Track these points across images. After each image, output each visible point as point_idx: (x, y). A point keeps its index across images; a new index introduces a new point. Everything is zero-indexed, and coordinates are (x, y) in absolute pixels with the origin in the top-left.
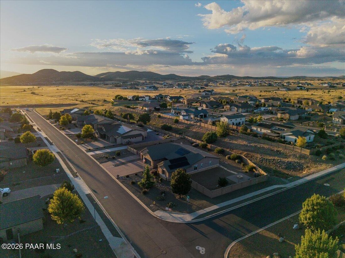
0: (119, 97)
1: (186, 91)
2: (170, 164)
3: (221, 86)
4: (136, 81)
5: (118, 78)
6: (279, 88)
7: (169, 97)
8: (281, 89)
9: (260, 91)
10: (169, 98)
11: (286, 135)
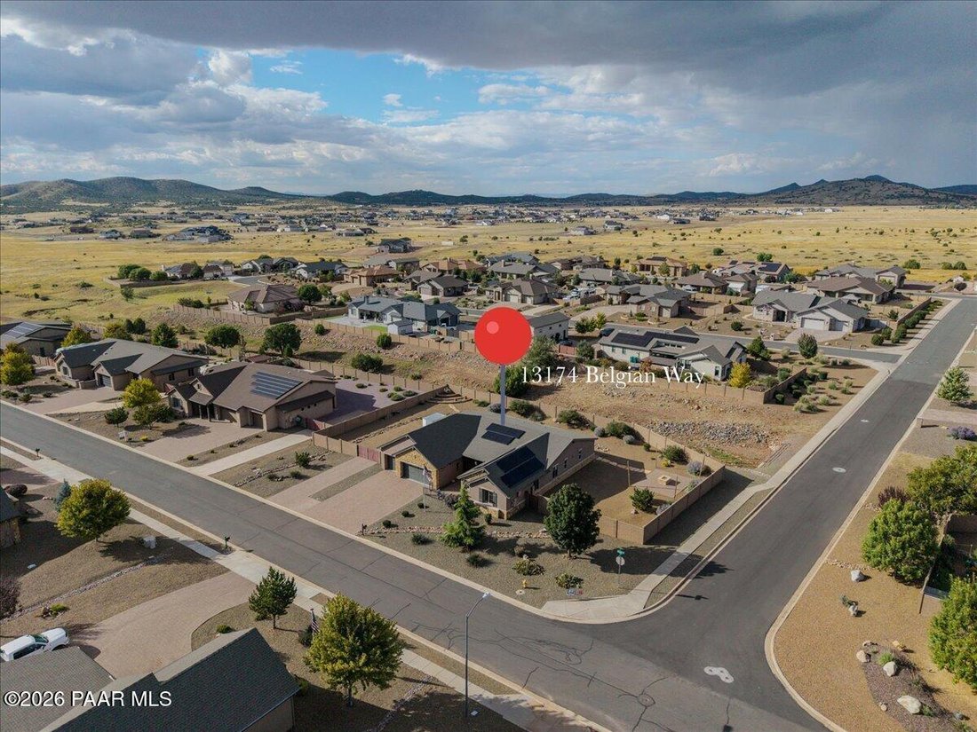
0: (137, 270)
1: (324, 243)
2: (501, 473)
3: (416, 226)
4: (136, 209)
5: (70, 202)
6: (566, 230)
7: (304, 266)
8: (573, 232)
9: (528, 238)
10: (304, 268)
11: (694, 361)
